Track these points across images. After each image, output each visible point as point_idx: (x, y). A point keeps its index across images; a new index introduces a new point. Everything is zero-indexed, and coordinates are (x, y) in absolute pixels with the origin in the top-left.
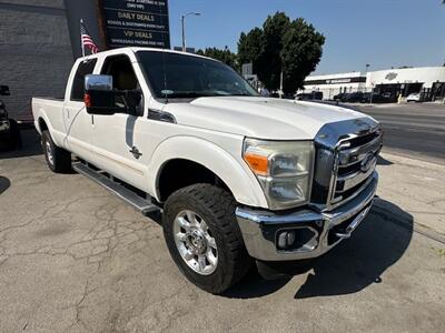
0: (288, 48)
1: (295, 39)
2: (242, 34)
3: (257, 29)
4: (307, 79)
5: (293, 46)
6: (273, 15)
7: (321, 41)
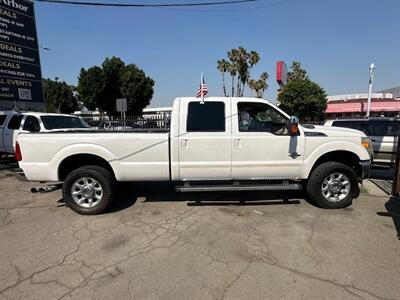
0: (127, 86)
1: (131, 80)
2: (82, 70)
3: (96, 68)
4: (145, 110)
5: (130, 85)
6: (110, 58)
7: (152, 83)
